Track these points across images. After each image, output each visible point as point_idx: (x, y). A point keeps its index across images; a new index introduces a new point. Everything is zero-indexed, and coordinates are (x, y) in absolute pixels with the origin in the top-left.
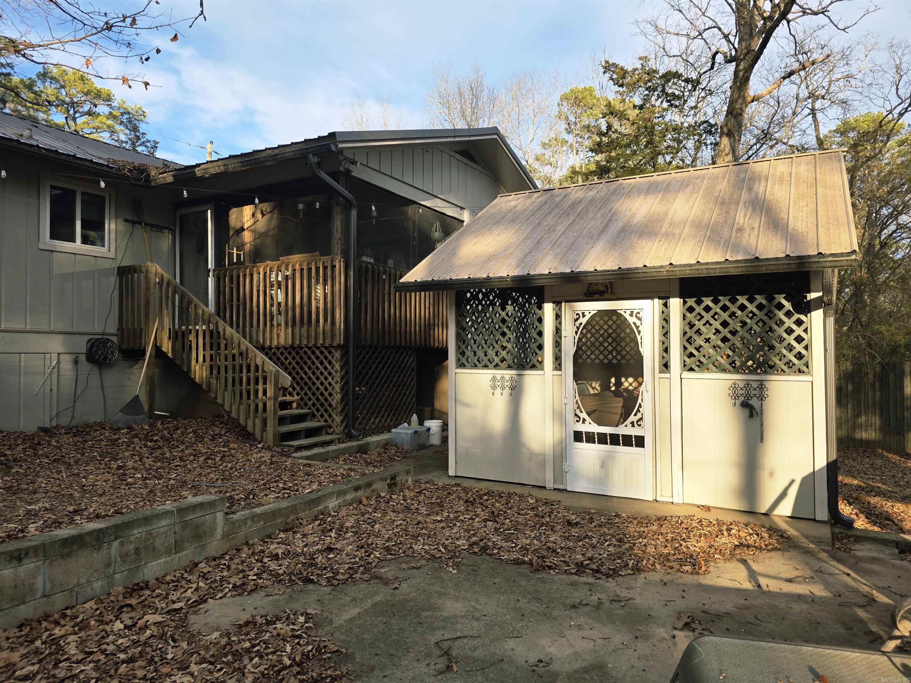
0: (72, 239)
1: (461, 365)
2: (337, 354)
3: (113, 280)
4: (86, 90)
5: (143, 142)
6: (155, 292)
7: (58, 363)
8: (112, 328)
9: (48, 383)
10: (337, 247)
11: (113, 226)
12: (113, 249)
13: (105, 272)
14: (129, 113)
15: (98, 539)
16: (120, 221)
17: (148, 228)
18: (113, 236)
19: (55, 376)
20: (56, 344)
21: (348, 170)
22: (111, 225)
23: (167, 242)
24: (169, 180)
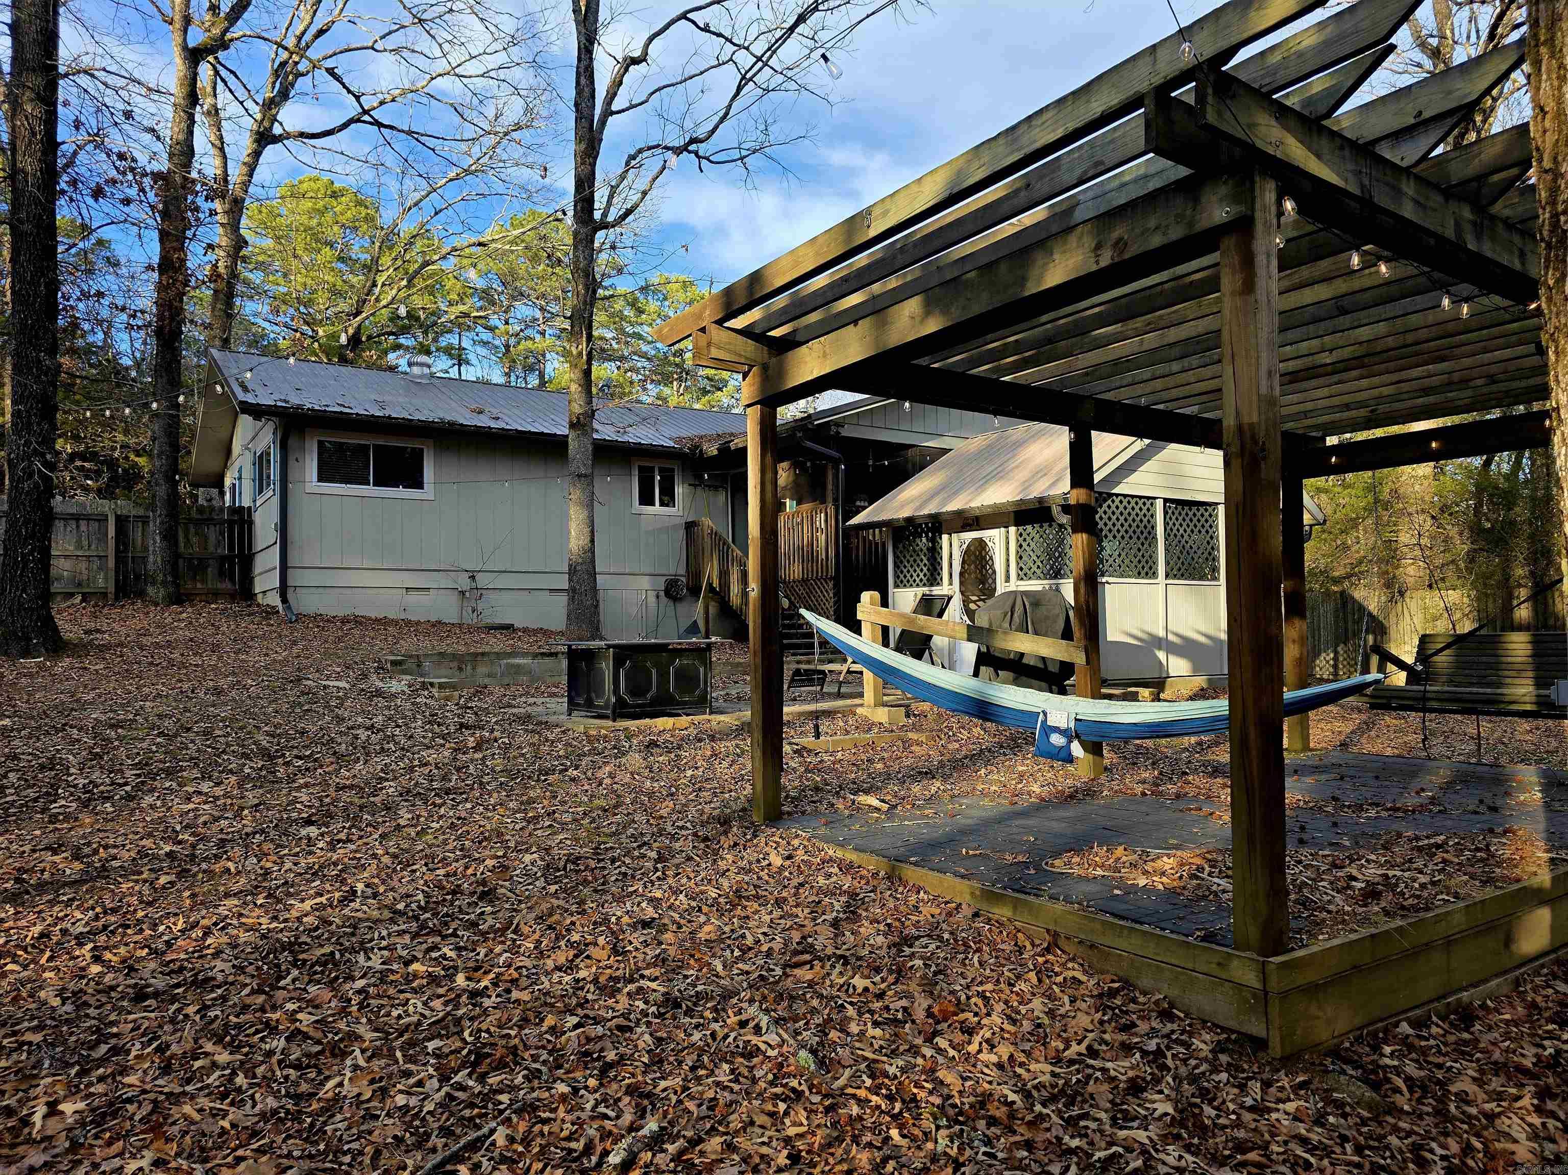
0: (653, 504)
1: (896, 586)
2: (831, 584)
3: (682, 533)
6: (707, 540)
7: (646, 597)
8: (682, 571)
9: (640, 612)
10: (830, 499)
12: (681, 509)
13: (675, 527)
16: (686, 485)
17: (707, 488)
18: (681, 497)
19: (644, 606)
20: (645, 583)
21: (838, 433)
22: (680, 490)
23: (722, 498)
24: (715, 452)
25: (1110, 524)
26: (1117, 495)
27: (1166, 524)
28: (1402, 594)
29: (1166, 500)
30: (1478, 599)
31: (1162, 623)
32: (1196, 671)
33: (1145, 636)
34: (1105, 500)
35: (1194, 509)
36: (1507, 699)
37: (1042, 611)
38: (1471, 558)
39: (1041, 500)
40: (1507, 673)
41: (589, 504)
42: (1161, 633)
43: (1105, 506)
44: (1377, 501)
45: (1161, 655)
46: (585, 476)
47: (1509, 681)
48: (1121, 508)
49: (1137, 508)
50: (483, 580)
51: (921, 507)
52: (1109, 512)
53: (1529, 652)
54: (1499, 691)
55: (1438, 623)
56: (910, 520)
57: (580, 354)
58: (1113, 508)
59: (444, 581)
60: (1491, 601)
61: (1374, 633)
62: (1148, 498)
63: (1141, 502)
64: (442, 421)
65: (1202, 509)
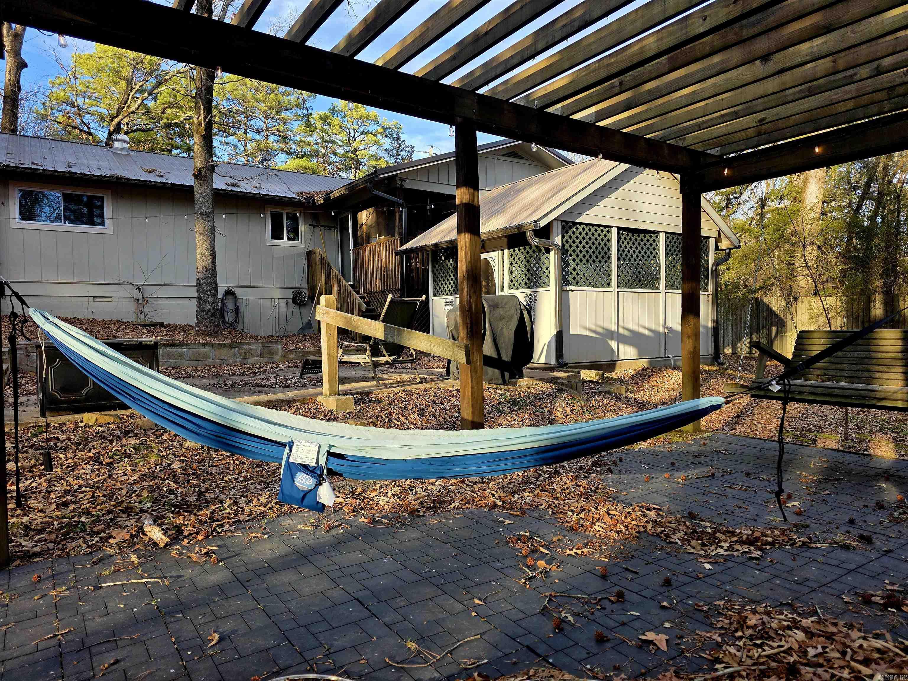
0: (282, 238)
1: (434, 295)
3: (304, 259)
4: (358, 117)
5: (404, 148)
7: (278, 303)
8: (304, 285)
9: (274, 314)
10: (397, 233)
11: (303, 229)
12: (303, 242)
13: (299, 255)
14: (390, 128)
15: (230, 346)
16: (306, 226)
17: (322, 228)
18: (303, 234)
19: (277, 310)
20: (277, 294)
21: (402, 185)
22: (302, 229)
23: (335, 235)
24: (322, 201)
25: (574, 246)
26: (580, 224)
27: (619, 247)
28: (796, 299)
29: (619, 229)
30: (847, 303)
31: (615, 320)
32: (641, 355)
33: (600, 330)
34: (571, 228)
35: (642, 236)
36: (878, 395)
37: (500, 311)
38: (843, 273)
39: (519, 227)
40: (877, 368)
41: (211, 234)
42: (614, 328)
43: (570, 232)
44: (782, 237)
45: (613, 344)
46: (206, 214)
47: (878, 375)
48: (583, 234)
49: (596, 234)
50: (149, 291)
51: (445, 236)
52: (574, 237)
53: (899, 348)
54: (870, 387)
55: (820, 319)
56: (436, 245)
57: (200, 123)
58: (577, 233)
59: (122, 292)
60: (856, 303)
61: (776, 325)
62: (605, 227)
63: (599, 230)
64: (113, 176)
65: (648, 236)
